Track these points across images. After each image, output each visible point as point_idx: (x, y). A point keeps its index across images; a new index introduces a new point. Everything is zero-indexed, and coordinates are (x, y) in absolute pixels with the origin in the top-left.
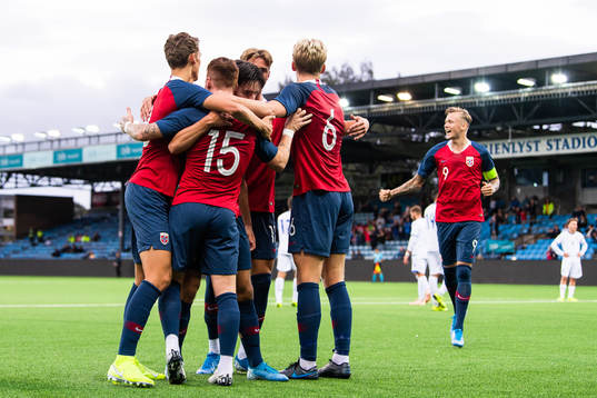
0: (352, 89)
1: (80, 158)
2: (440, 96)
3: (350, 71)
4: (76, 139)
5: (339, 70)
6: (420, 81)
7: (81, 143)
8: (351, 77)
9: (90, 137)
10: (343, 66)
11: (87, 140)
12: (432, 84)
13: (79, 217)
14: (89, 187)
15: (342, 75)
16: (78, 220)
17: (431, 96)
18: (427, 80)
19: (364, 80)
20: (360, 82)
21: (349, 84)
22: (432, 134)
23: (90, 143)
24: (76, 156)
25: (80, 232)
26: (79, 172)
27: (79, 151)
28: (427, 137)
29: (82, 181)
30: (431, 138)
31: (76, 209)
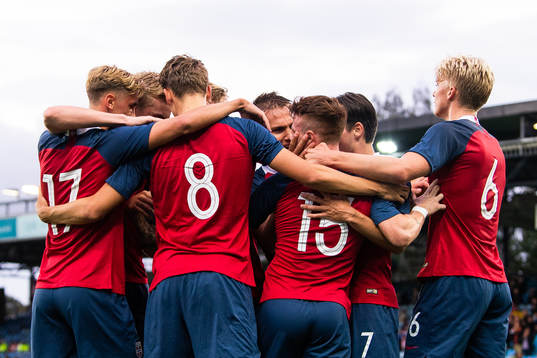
0: (402, 127)
1: (14, 232)
2: (527, 136)
3: (398, 101)
4: (8, 204)
5: (383, 100)
6: (499, 114)
7: (15, 210)
8: (399, 110)
9: (27, 202)
10: (388, 95)
11: (22, 206)
12: (515, 119)
13: (12, 316)
14: (26, 273)
15: (387, 106)
16: (11, 321)
17: (515, 135)
18: (508, 112)
19: (418, 113)
20: (413, 117)
21: (396, 119)
22: (518, 190)
23: (27, 210)
24: (7, 229)
25: (15, 337)
26: (12, 252)
27: (12, 222)
28: (510, 193)
29: (16, 265)
30: (516, 196)
31: (9, 306)
